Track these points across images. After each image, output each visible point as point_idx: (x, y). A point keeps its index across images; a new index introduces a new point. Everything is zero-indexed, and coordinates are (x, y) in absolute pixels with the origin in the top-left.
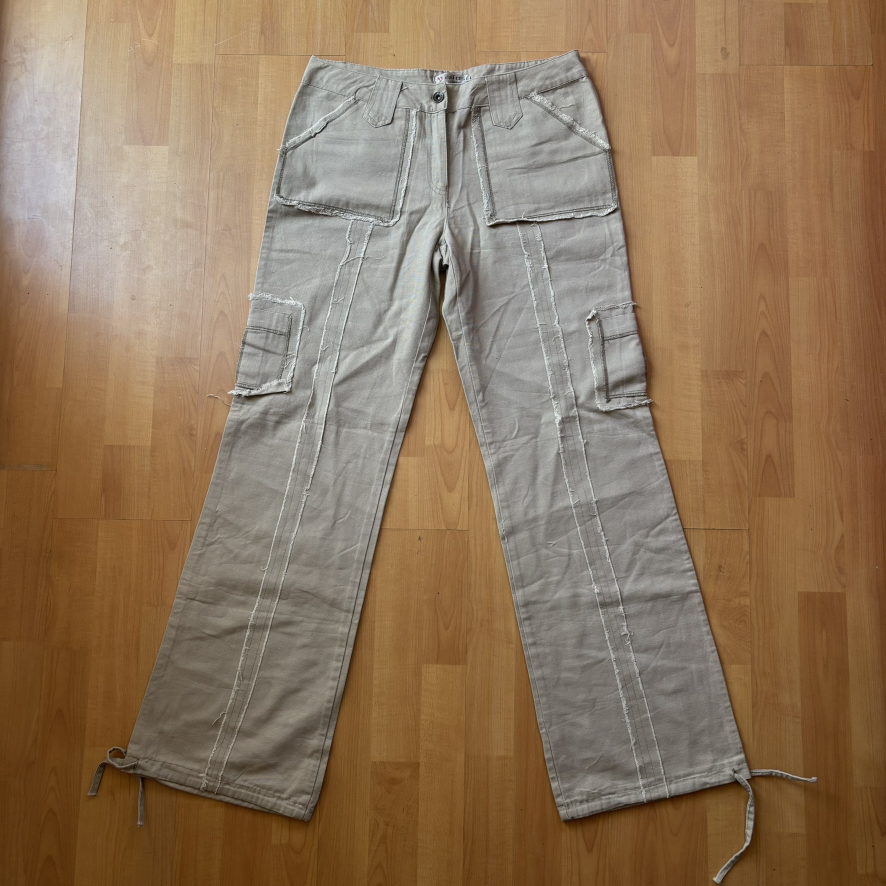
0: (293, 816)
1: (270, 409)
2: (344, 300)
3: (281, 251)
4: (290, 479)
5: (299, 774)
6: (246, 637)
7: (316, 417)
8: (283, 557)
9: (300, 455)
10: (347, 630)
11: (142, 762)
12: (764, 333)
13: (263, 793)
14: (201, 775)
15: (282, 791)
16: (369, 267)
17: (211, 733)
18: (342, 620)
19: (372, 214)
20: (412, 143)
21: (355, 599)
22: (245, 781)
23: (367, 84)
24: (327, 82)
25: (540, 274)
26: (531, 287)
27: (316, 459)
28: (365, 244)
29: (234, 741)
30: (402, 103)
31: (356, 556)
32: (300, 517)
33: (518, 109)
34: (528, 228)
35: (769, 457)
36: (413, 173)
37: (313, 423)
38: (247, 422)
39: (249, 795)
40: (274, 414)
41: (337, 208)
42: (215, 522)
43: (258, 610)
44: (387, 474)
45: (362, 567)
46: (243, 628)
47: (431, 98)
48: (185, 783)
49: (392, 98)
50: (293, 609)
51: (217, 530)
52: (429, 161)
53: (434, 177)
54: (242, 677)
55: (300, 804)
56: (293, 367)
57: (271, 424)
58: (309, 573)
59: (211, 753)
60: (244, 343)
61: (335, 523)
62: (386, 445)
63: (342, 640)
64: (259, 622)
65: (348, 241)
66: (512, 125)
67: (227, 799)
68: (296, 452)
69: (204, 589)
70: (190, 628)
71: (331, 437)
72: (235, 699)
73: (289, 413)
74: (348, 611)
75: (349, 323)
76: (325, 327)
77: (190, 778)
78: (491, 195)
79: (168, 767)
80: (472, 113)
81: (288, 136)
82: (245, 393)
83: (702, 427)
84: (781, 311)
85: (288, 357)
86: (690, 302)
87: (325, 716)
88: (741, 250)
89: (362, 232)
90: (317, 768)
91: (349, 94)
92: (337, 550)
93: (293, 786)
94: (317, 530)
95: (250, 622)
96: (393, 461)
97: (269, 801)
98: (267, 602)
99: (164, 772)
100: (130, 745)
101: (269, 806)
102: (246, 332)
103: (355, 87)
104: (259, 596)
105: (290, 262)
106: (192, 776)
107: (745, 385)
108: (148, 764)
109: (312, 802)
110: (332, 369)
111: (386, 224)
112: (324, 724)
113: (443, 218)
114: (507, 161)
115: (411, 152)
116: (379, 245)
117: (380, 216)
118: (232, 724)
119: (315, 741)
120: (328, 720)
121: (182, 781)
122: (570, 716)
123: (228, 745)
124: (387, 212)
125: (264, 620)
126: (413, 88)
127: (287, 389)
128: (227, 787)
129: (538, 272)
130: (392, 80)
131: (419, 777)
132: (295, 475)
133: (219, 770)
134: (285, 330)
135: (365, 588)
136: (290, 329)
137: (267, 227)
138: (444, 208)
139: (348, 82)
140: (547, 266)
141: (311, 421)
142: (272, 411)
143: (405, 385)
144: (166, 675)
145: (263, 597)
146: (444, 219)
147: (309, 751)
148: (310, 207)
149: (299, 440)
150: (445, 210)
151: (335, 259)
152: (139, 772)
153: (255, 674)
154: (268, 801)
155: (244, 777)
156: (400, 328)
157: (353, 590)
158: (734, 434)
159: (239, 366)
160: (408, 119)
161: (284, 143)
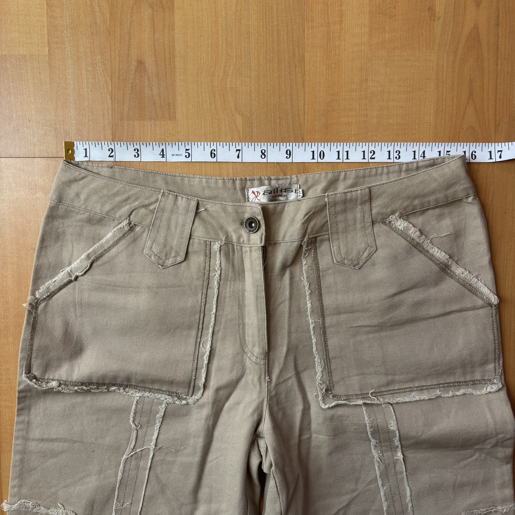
3: (42, 440)
19: (164, 389)
20: (216, 291)
23: (147, 202)
24: (86, 200)
25: (392, 465)
26: (380, 483)
28: (157, 429)
30: (199, 232)
33: (370, 240)
36: (219, 330)
41: (114, 385)
47: (242, 224)
49: (184, 225)
52: (241, 316)
53: (249, 339)
65: (133, 425)
66: (361, 263)
78: (327, 361)
80: (305, 246)
81: (38, 279)
89: (151, 413)
91: (120, 217)
103: (127, 207)
105: (54, 454)
111: (184, 402)
113: (261, 399)
114: (351, 315)
115: (214, 302)
116: (177, 428)
117: (174, 391)
124: (186, 388)
126: (214, 209)
129: (389, 464)
130: (182, 198)
138: (263, 382)
139: (118, 199)
140: (402, 456)
146: (263, 400)
150: (265, 385)
160: (208, 255)
161: (33, 294)
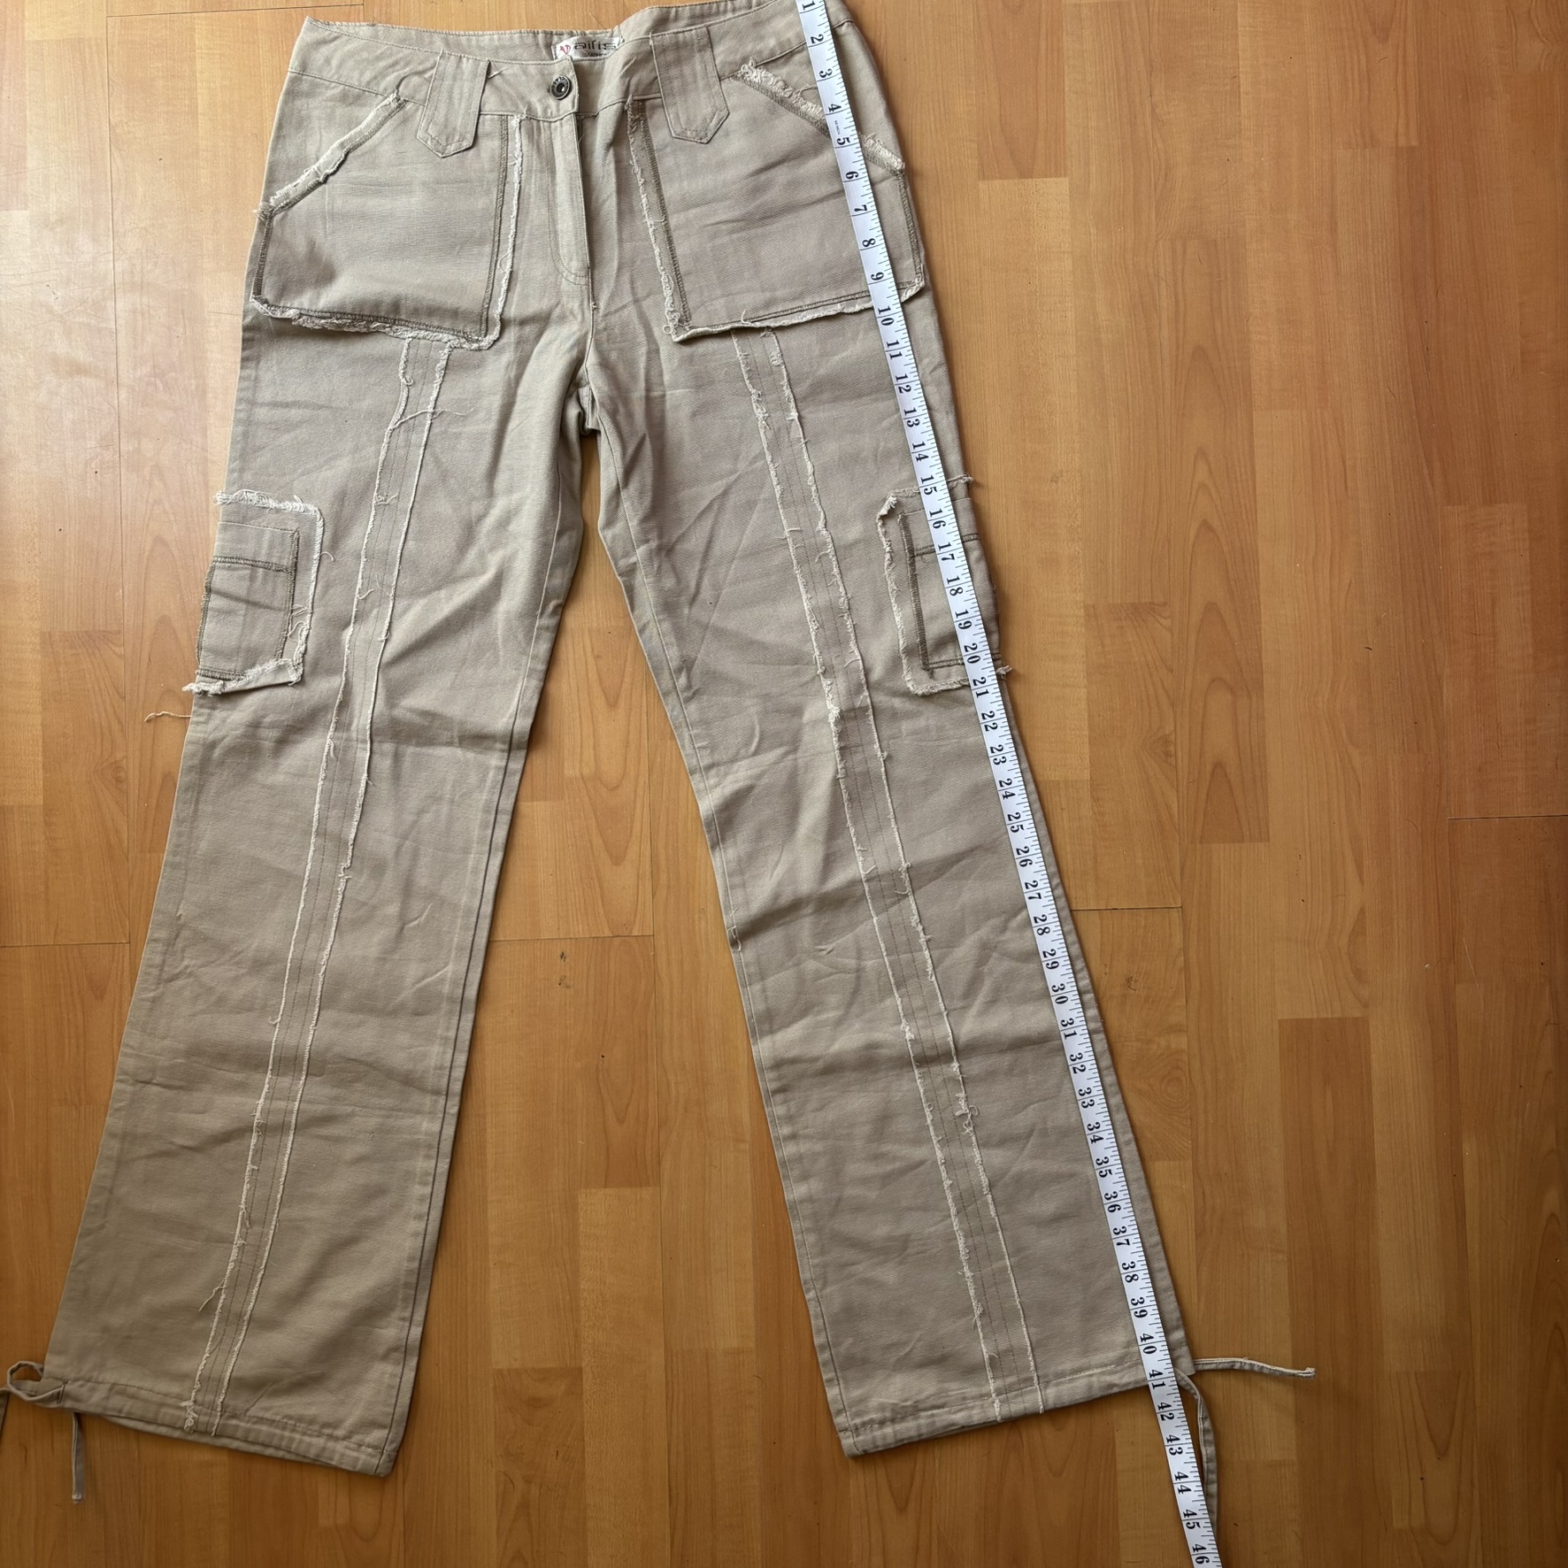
0: (357, 1469)
1: (264, 717)
2: (398, 497)
3: (275, 405)
4: (312, 848)
5: (365, 1392)
6: (252, 1147)
7: (354, 727)
8: (309, 996)
9: (327, 802)
10: (436, 1127)
11: (72, 1387)
12: (1206, 525)
13: (300, 1429)
14: (184, 1404)
15: (335, 1425)
16: (446, 432)
17: (200, 1324)
18: (427, 1108)
19: (447, 325)
20: (517, 185)
21: (448, 1070)
22: (267, 1409)
23: (420, 68)
24: (340, 66)
25: (784, 430)
26: (769, 458)
27: (358, 809)
28: (436, 386)
29: (242, 1337)
30: (491, 104)
31: (446, 989)
32: (335, 921)
33: (719, 102)
34: (752, 340)
35: (1218, 765)
36: (521, 244)
37: (348, 740)
38: (222, 744)
39: (275, 1435)
40: (272, 726)
41: (377, 319)
42: (177, 936)
43: (271, 1098)
44: (496, 831)
45: (458, 1008)
46: (243, 1131)
47: (549, 91)
48: (156, 1420)
49: (471, 96)
50: (335, 1092)
51: (183, 951)
52: (552, 220)
53: (564, 250)
54: (250, 1221)
55: (369, 1446)
56: (305, 633)
57: (268, 745)
58: (359, 1025)
59: (200, 1365)
60: (209, 590)
61: (402, 929)
62: (491, 774)
63: (430, 1147)
64: (272, 1119)
65: (403, 380)
66: (710, 135)
67: (235, 1444)
68: (318, 797)
69: (166, 1063)
70: (145, 1136)
71: (384, 764)
72: (238, 1262)
73: (302, 721)
74: (437, 1092)
75: (410, 543)
76: (363, 552)
77: (164, 1410)
78: (678, 279)
79: (123, 1393)
80: (629, 113)
81: (272, 183)
82: (214, 688)
83: (1089, 716)
84: (1239, 479)
85: (294, 614)
86: (1062, 471)
87: (406, 1285)
88: (1159, 362)
89: (427, 363)
90: (398, 1380)
91: (385, 89)
92: (409, 981)
93: (353, 1416)
94: (370, 944)
95: (256, 1121)
96: (507, 804)
97: (313, 1444)
98: (285, 1082)
99: (116, 1401)
100: (47, 1357)
101: (312, 1453)
102: (213, 569)
103: (396, 74)
104: (269, 1072)
105: (290, 426)
106: (169, 1406)
107: (1170, 630)
108: (84, 1389)
109: (392, 1442)
110: (381, 633)
111: (475, 346)
112: (405, 1300)
113: (584, 331)
114: (704, 208)
115: (515, 202)
116: (462, 386)
117: (460, 327)
118: (236, 1307)
119: (390, 1331)
120: (413, 1292)
121: (150, 1415)
122: (860, 1268)
123: (232, 1345)
124: (474, 322)
125: (282, 1116)
126: (510, 71)
127: (294, 677)
128: (234, 1422)
129: (780, 429)
130: (468, 59)
131: (582, 1394)
132: (320, 841)
133: (217, 1394)
134: (287, 561)
135: (467, 1049)
136: (297, 558)
137: (245, 360)
138: (586, 311)
139: (382, 64)
140: (797, 414)
141: (345, 735)
142: (267, 720)
143: (524, 662)
144: (107, 1225)
145: (277, 1072)
146: (587, 333)
147: (381, 1350)
148: (323, 321)
149: (322, 775)
150: (588, 315)
151: (380, 417)
152: (68, 1404)
153: (274, 1213)
154: (310, 1445)
155: (265, 1402)
156: (510, 550)
157: (444, 1053)
158: (1150, 726)
159: (201, 634)
160: (505, 137)
161: (266, 199)
